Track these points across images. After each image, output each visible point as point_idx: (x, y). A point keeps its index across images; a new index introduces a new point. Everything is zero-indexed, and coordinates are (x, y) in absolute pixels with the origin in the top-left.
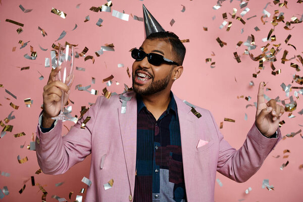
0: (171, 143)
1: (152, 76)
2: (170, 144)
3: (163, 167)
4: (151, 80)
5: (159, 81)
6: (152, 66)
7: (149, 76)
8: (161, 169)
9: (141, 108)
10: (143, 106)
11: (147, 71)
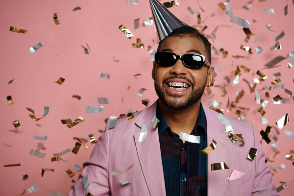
1: (192, 84)
4: (191, 88)
5: (200, 88)
6: (190, 70)
7: (187, 84)
9: (164, 130)
10: (165, 127)
11: (184, 78)
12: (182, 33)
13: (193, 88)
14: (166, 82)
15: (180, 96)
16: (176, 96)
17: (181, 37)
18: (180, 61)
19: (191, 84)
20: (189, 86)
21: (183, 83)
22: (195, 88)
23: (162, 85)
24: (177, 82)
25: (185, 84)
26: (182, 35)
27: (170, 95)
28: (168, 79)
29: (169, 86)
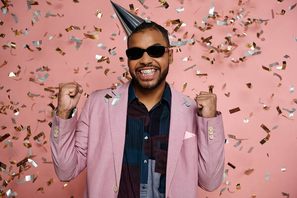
0: (160, 133)
2: (158, 134)
3: (152, 158)
4: (158, 71)
8: (150, 160)
9: (132, 99)
11: (152, 66)
12: (143, 28)
13: (160, 71)
14: (138, 70)
15: (152, 80)
16: (147, 80)
17: (143, 32)
18: (146, 53)
19: (158, 68)
20: (157, 70)
21: (152, 69)
22: (162, 71)
23: (135, 73)
24: (147, 69)
25: (153, 70)
26: (143, 30)
27: (144, 80)
28: (139, 68)
29: (141, 73)
